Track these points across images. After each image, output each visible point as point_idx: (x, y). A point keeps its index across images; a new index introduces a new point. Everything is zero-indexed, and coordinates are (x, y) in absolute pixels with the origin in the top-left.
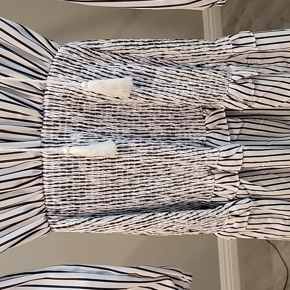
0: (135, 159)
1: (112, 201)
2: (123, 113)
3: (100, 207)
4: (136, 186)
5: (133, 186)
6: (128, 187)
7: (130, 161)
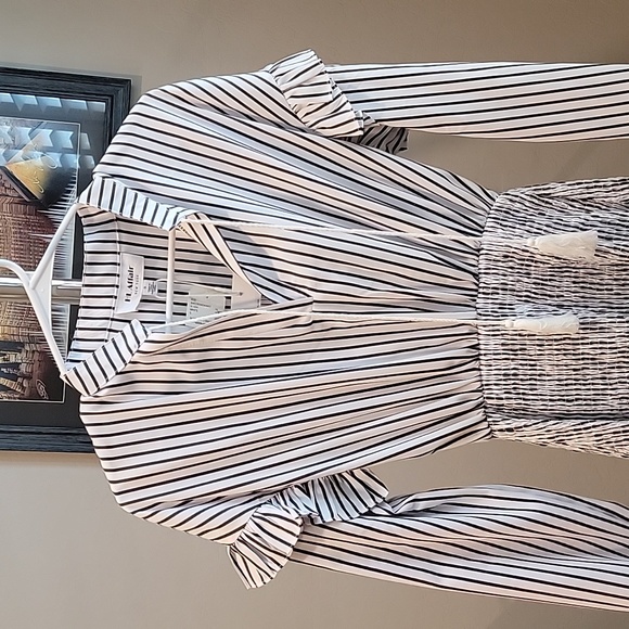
0: (609, 340)
1: (577, 400)
2: (589, 280)
3: (559, 407)
4: (612, 381)
5: (607, 381)
6: (601, 381)
7: (601, 343)
